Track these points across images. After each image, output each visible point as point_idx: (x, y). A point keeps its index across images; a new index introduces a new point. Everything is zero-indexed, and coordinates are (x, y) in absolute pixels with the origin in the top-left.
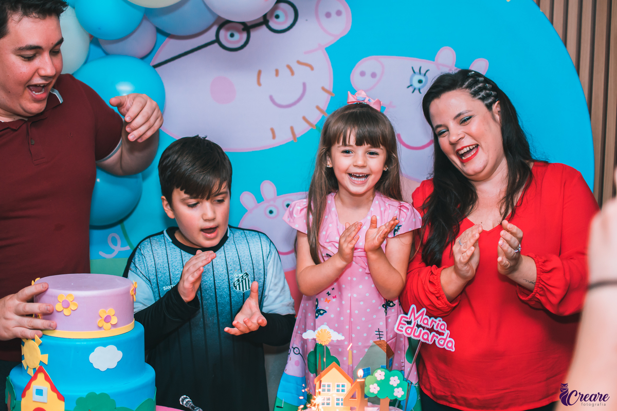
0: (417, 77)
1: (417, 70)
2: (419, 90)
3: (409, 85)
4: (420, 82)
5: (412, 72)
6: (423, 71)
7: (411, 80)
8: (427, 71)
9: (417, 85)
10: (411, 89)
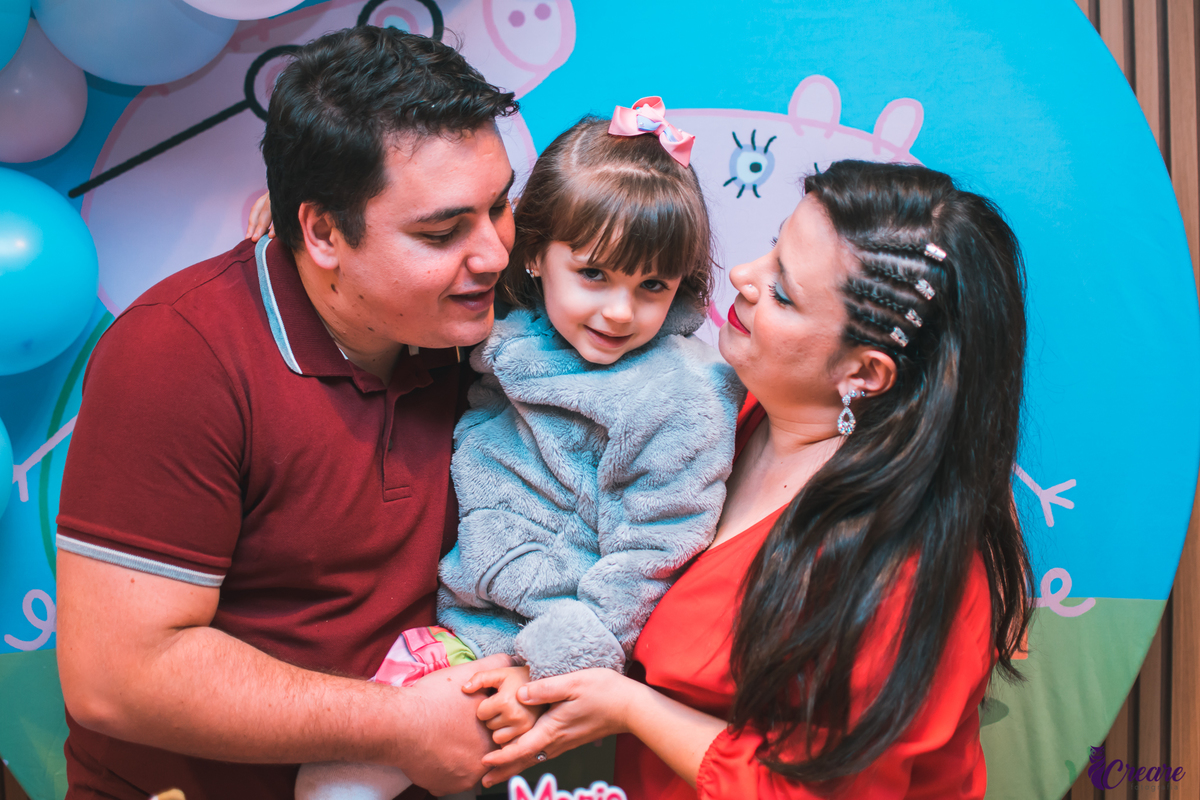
0: (748, 157)
1: (745, 140)
2: (754, 188)
3: (729, 178)
4: (755, 168)
5: (735, 146)
6: (761, 142)
7: (733, 166)
8: (771, 140)
9: (749, 177)
10: (734, 188)
